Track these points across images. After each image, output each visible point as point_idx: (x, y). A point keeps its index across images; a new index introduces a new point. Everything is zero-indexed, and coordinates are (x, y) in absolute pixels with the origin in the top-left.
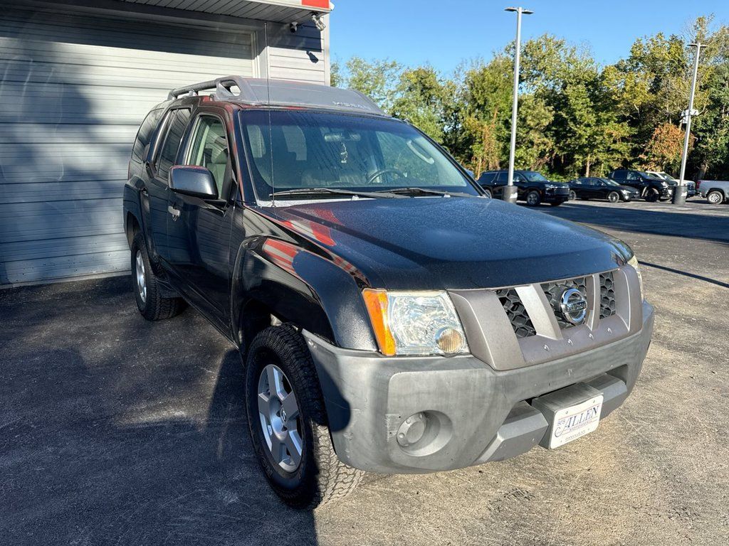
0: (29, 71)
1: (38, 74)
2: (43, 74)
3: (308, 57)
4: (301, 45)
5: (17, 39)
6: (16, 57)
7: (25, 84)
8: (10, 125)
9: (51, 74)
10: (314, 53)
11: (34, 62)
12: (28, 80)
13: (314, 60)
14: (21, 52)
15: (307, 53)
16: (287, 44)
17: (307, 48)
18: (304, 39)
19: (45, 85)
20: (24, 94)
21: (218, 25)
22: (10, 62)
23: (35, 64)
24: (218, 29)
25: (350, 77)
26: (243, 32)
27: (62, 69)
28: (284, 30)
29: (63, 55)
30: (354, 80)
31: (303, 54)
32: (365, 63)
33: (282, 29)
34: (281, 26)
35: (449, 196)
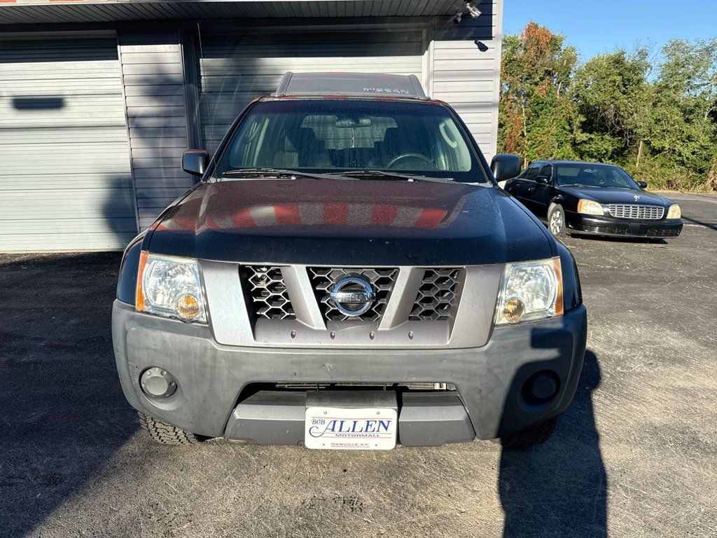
0: (237, 83)
1: (244, 85)
2: (247, 85)
3: (476, 46)
4: (469, 35)
5: (231, 59)
6: (230, 73)
7: (220, 93)
8: (224, 126)
9: (252, 85)
10: (483, 42)
11: (242, 75)
12: (236, 90)
13: (483, 48)
14: (233, 68)
15: (476, 43)
16: (454, 36)
17: (475, 38)
18: (473, 29)
19: (249, 93)
20: (233, 101)
21: (388, 26)
22: (226, 77)
23: (242, 77)
24: (389, 30)
25: (663, 62)
26: (415, 30)
27: (260, 79)
28: (451, 22)
29: (262, 68)
30: (668, 66)
31: (472, 44)
32: (687, 45)
33: (449, 21)
34: (449, 19)
35: (412, 180)
